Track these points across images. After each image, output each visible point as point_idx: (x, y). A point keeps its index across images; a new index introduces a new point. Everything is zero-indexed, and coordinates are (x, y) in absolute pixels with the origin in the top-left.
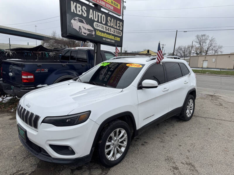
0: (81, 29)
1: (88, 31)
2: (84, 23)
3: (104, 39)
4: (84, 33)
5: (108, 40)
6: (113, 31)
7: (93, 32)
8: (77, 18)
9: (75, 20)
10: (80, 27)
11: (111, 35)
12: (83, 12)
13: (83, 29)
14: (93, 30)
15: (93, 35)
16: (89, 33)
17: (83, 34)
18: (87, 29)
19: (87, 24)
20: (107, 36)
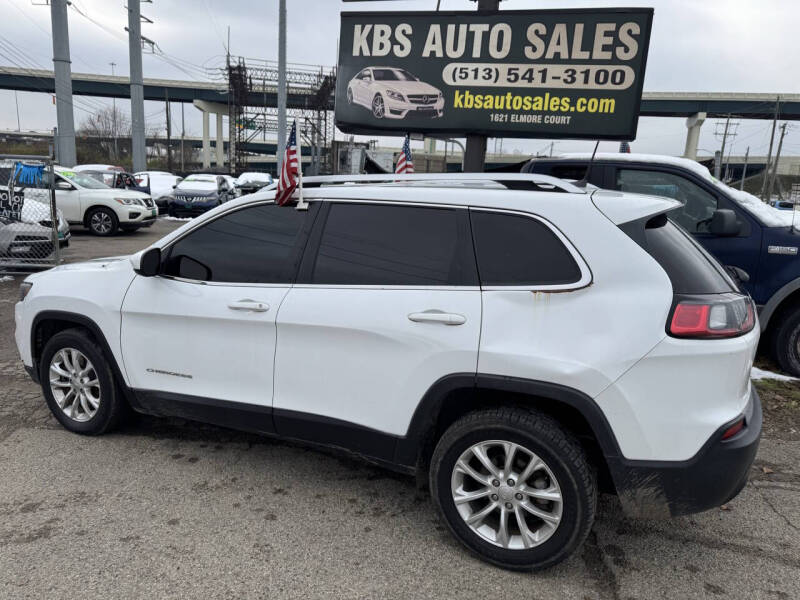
0: (382, 101)
1: (412, 101)
2: (396, 79)
3: (497, 118)
4: (392, 112)
5: (523, 119)
6: (565, 76)
7: (435, 101)
8: (369, 71)
9: (361, 77)
10: (378, 94)
11: (547, 95)
12: (398, 43)
13: (392, 100)
14: (436, 96)
15: (435, 112)
16: (414, 107)
17: (388, 114)
18: (409, 96)
19: (410, 78)
20: (518, 103)
